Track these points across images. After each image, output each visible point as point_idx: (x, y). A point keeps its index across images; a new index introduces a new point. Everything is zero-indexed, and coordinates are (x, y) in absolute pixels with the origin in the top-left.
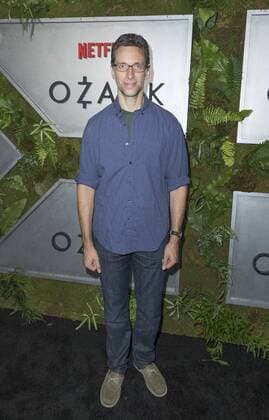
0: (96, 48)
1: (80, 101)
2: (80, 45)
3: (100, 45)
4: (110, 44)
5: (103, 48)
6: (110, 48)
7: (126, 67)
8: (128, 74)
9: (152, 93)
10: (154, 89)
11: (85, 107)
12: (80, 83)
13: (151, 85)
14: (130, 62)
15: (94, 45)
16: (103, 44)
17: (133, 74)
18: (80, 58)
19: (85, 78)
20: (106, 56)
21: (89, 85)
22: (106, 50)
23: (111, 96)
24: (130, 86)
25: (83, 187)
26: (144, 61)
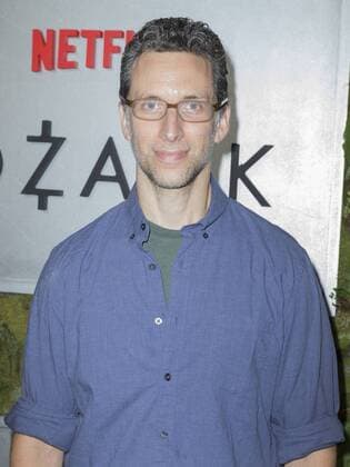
0: (80, 44)
1: (30, 189)
2: (37, 34)
3: (91, 36)
4: (120, 34)
5: (100, 43)
6: (121, 43)
7: (159, 108)
8: (164, 129)
9: (239, 172)
10: (242, 160)
11: (42, 206)
12: (31, 139)
13: (235, 148)
14: (172, 93)
15: (76, 34)
16: (100, 34)
17: (179, 128)
18: (36, 68)
19: (47, 125)
20: (107, 64)
21: (57, 143)
22: (110, 50)
23: (120, 178)
24: (169, 159)
25: (27, 444)
26: (211, 91)
